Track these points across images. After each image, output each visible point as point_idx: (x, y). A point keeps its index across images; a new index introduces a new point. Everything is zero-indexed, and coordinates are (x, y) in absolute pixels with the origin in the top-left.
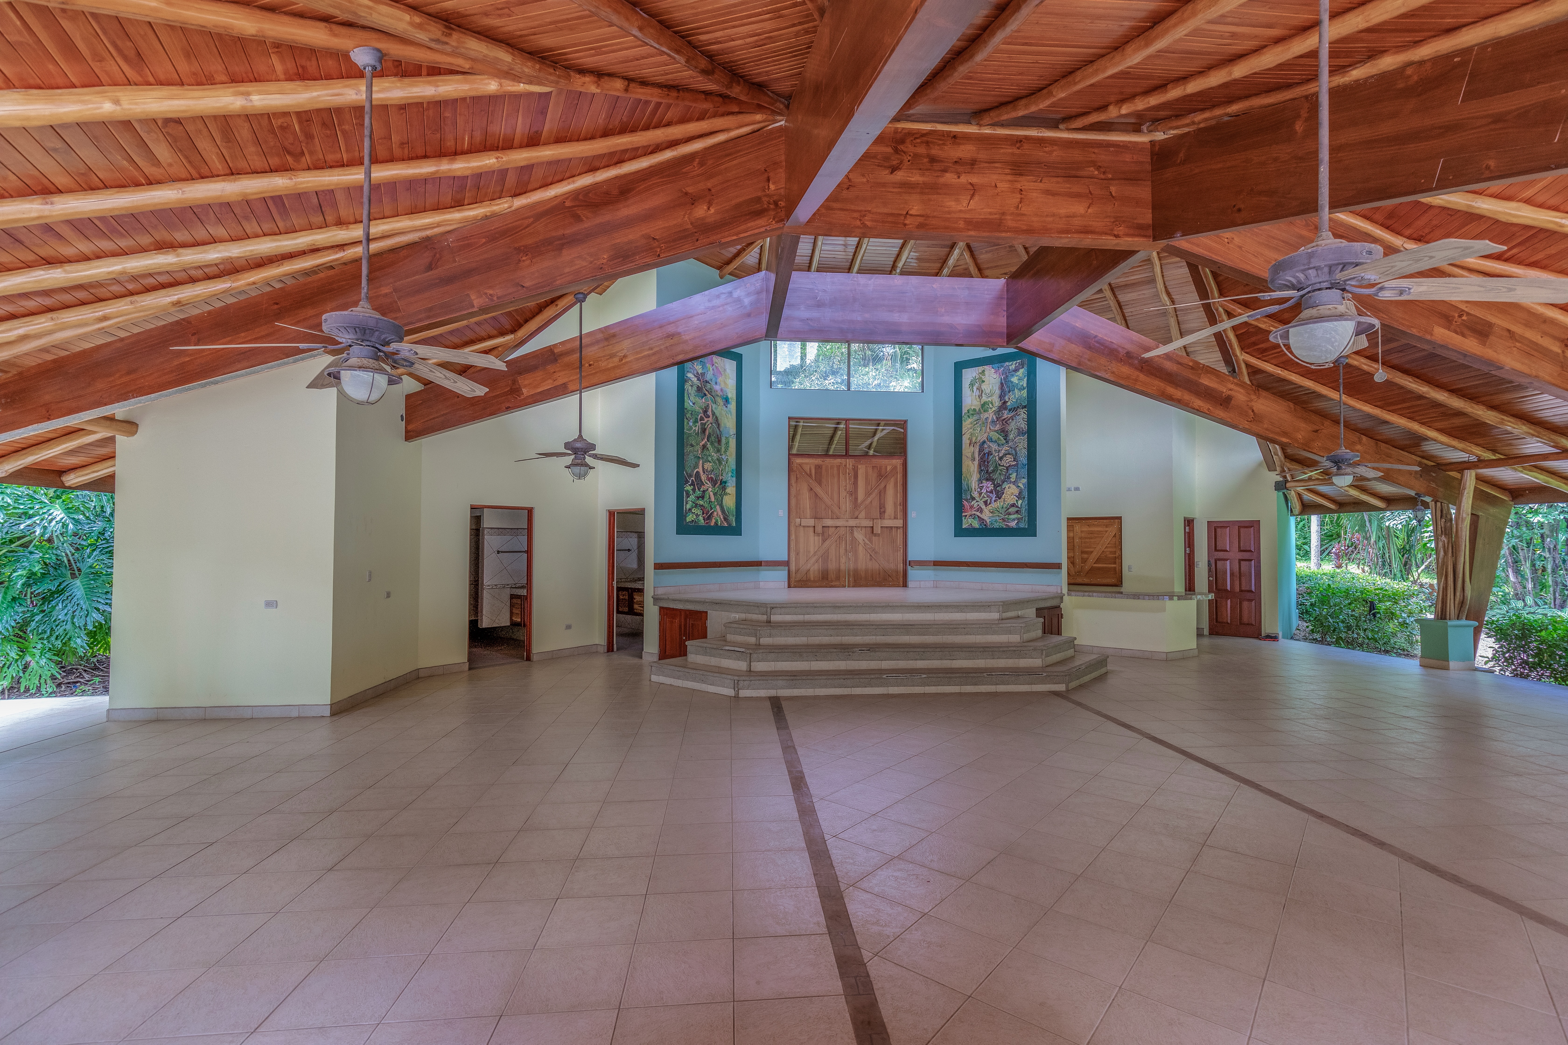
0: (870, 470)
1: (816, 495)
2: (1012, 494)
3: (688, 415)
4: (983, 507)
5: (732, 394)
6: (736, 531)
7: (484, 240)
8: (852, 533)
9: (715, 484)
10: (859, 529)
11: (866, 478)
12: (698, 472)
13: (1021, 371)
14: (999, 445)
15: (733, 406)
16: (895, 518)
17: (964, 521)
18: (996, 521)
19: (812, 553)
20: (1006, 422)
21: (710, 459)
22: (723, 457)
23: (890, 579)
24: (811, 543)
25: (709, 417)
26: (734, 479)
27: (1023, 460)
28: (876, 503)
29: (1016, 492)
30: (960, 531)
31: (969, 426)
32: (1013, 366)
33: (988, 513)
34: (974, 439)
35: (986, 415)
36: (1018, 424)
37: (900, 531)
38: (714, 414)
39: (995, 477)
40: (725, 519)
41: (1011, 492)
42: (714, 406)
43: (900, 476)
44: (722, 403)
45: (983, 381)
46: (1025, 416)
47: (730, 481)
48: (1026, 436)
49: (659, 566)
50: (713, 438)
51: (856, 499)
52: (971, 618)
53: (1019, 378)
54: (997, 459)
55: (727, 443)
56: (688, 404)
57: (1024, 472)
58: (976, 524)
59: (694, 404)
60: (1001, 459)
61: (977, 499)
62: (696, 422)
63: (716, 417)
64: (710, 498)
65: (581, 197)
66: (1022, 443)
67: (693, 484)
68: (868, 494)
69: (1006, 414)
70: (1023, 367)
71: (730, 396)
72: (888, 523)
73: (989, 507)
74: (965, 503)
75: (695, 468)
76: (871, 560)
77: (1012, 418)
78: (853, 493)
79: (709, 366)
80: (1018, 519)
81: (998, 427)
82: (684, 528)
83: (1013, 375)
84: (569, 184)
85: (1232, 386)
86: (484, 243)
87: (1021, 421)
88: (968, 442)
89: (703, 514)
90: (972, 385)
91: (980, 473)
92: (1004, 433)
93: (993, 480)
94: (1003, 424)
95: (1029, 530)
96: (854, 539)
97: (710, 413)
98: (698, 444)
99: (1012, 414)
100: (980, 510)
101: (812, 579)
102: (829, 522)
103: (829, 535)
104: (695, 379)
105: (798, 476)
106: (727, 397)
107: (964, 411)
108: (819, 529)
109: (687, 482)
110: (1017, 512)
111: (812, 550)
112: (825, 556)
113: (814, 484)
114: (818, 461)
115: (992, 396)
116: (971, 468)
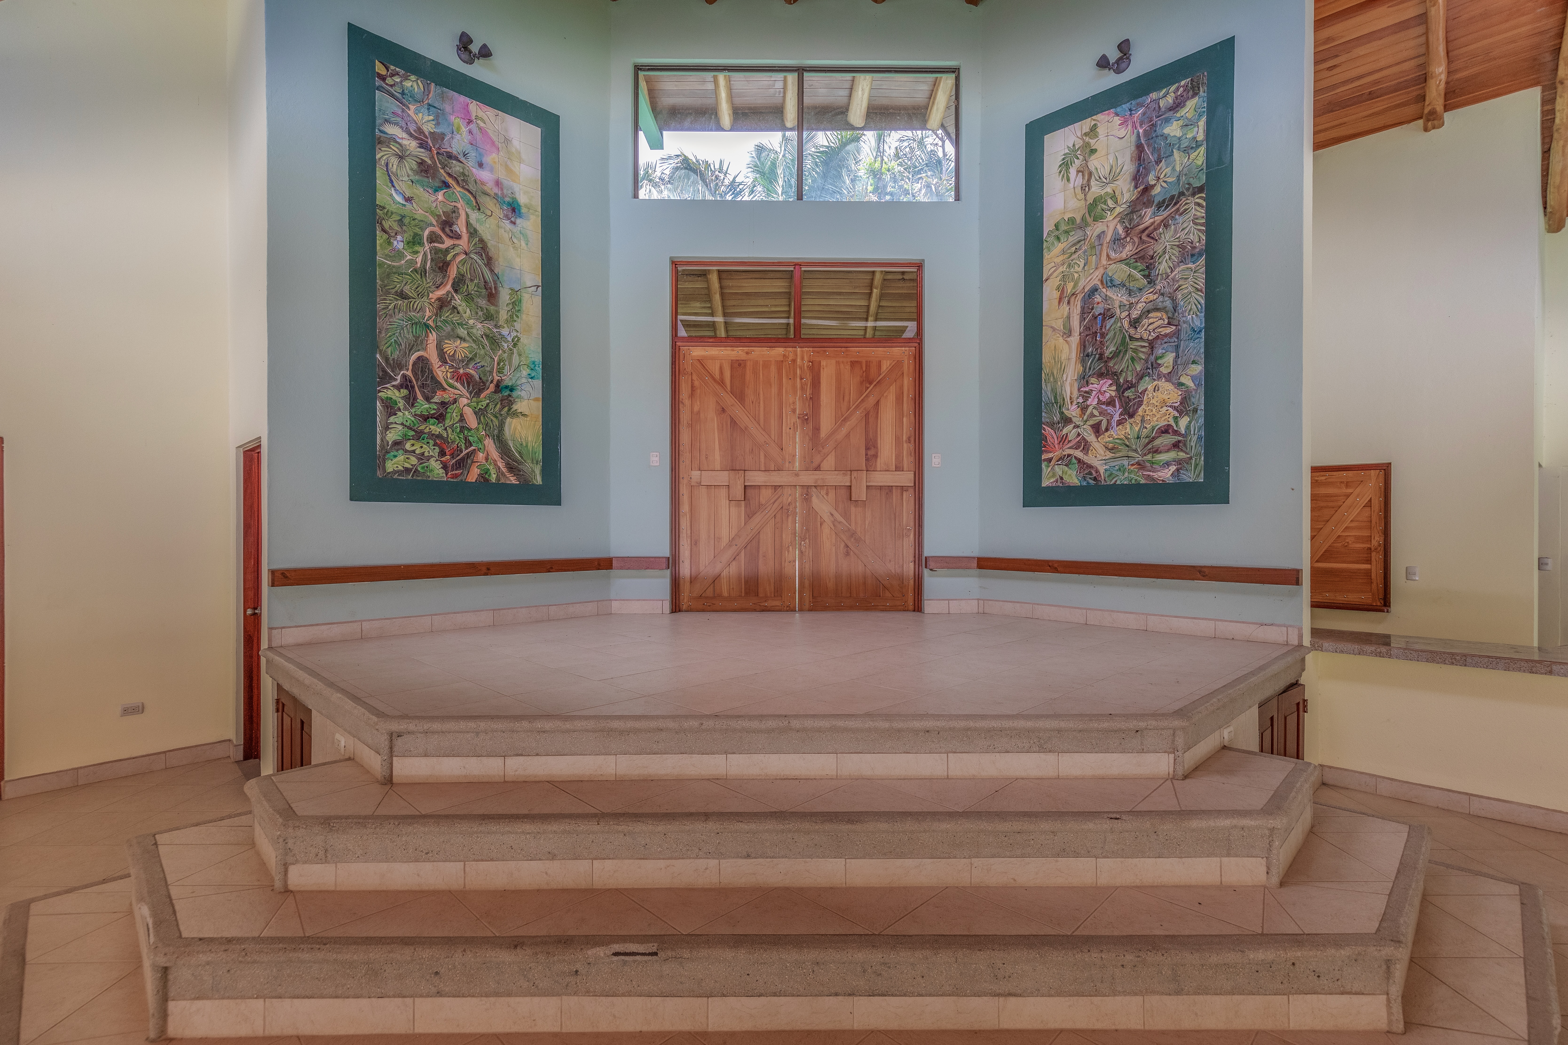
0: (846, 369)
1: (733, 423)
2: (1164, 403)
3: (389, 223)
4: (1091, 438)
5: (529, 198)
6: (544, 494)
8: (807, 499)
9: (480, 391)
10: (823, 492)
11: (838, 388)
12: (422, 361)
13: (1191, 104)
14: (1130, 292)
15: (531, 224)
16: (898, 468)
17: (1046, 470)
18: (1122, 469)
19: (725, 540)
20: (1150, 234)
21: (462, 332)
22: (505, 331)
23: (888, 594)
24: (723, 520)
25: (455, 236)
26: (538, 383)
27: (1194, 317)
28: (858, 440)
29: (1174, 396)
30: (1037, 494)
31: (1059, 260)
32: (1170, 99)
33: (1101, 450)
34: (1070, 286)
35: (1099, 227)
36: (1182, 235)
37: (908, 497)
38: (473, 233)
39: (1117, 368)
40: (511, 469)
41: (1160, 399)
42: (475, 215)
43: (907, 382)
44: (498, 213)
45: (1093, 151)
46: (1201, 213)
47: (527, 387)
48: (1202, 261)
50: (471, 286)
51: (817, 429)
53: (1183, 125)
54: (1126, 324)
55: (516, 305)
56: (389, 197)
57: (1196, 348)
58: (1073, 478)
59: (408, 200)
60: (1135, 323)
61: (1077, 421)
62: (414, 241)
63: (481, 241)
64: (462, 420)
66: (1192, 278)
67: (406, 384)
68: (841, 419)
69: (1149, 217)
70: (1195, 94)
71: (522, 200)
72: (881, 478)
73: (1106, 438)
74: (1048, 431)
75: (411, 349)
76: (847, 554)
77: (1165, 223)
78: (811, 418)
79: (457, 121)
80: (1179, 462)
81: (1128, 250)
82: (377, 486)
83: (1167, 121)
87: (1188, 225)
88: (1056, 294)
89: (441, 454)
90: (1065, 165)
91: (1083, 362)
92: (1145, 260)
93: (1114, 375)
94: (1142, 242)
95: (1209, 488)
96: (811, 515)
97: (460, 228)
98: (421, 295)
99: (1166, 214)
100: (1085, 446)
101: (725, 594)
102: (757, 478)
103: (760, 505)
104: (412, 145)
105: (696, 383)
106: (514, 200)
107: (1048, 227)
108: (739, 492)
109: (386, 378)
110: (1176, 446)
111: (725, 534)
112: (752, 546)
113: (729, 400)
114: (737, 352)
115: (1114, 180)
116: (1063, 350)
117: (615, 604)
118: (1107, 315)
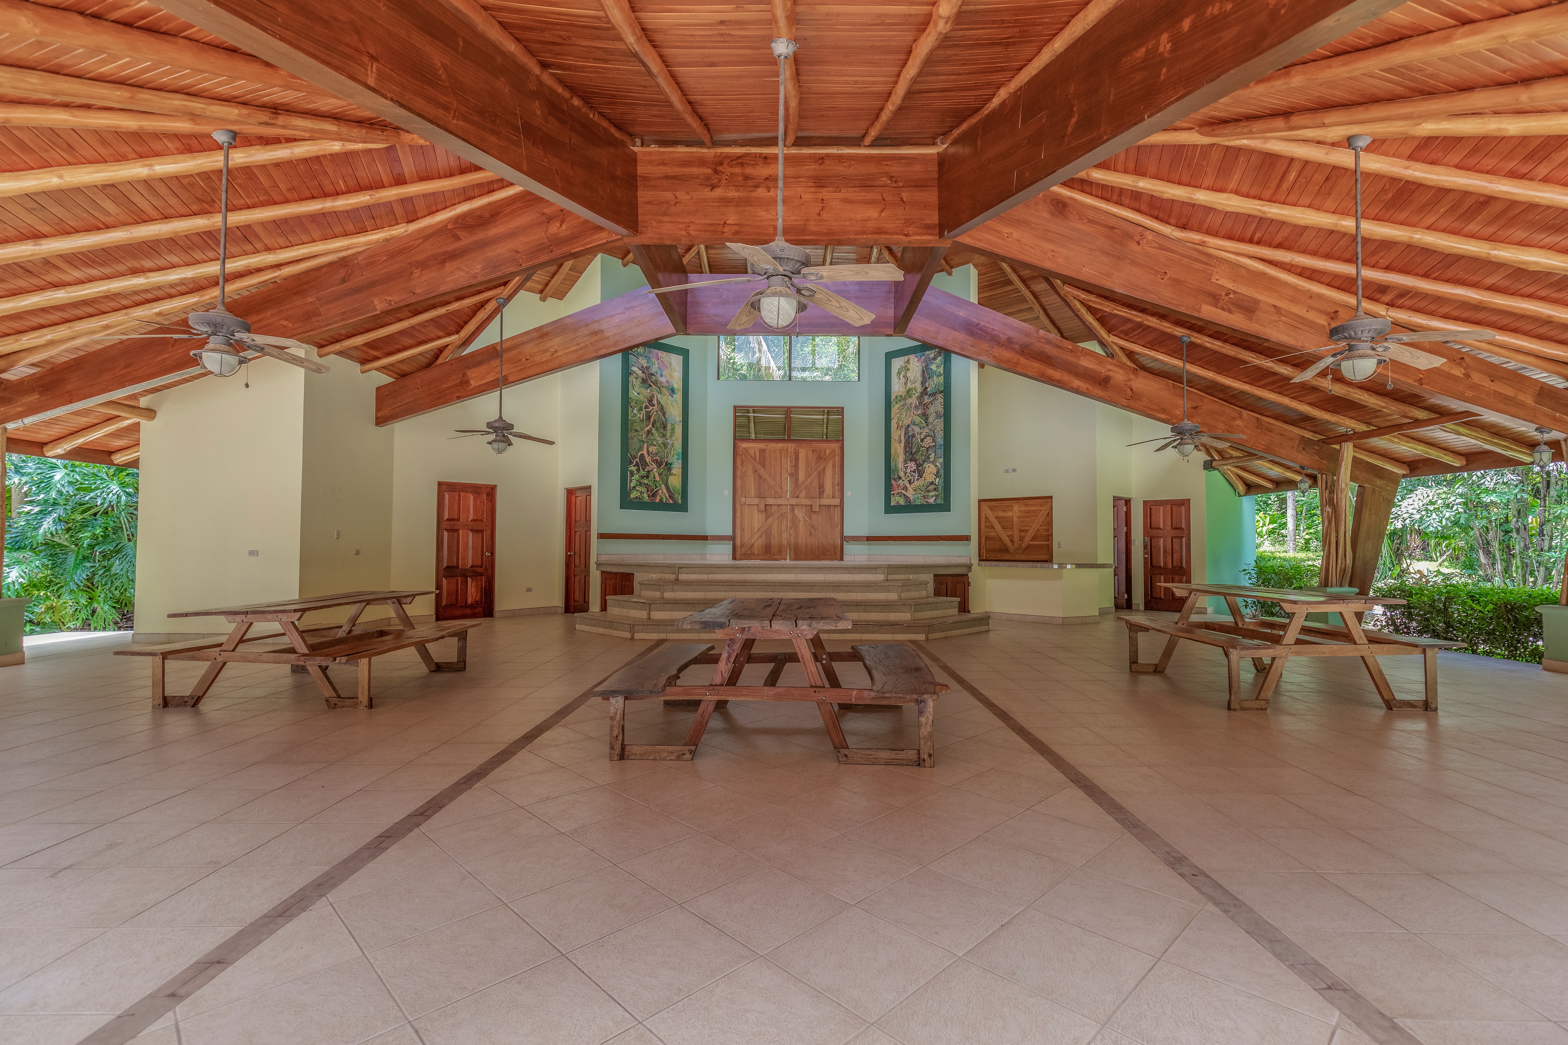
0: (810, 453)
1: (760, 477)
2: (931, 473)
3: (633, 404)
4: (908, 485)
5: (678, 386)
6: (682, 507)
7: (385, 258)
8: (793, 511)
9: (661, 466)
10: (800, 507)
11: (807, 461)
12: (642, 455)
13: (939, 358)
14: (920, 428)
15: (679, 396)
16: (833, 497)
17: (892, 499)
18: (918, 498)
19: (756, 529)
20: (926, 406)
21: (655, 443)
22: (669, 441)
23: (828, 552)
24: (755, 520)
25: (654, 405)
26: (680, 461)
27: (940, 441)
28: (815, 485)
29: (934, 470)
30: (890, 509)
31: (897, 411)
32: (933, 355)
33: (911, 490)
34: (901, 422)
35: (910, 401)
36: (936, 408)
37: (838, 509)
38: (659, 403)
39: (917, 458)
40: (670, 497)
41: (930, 471)
42: (659, 396)
43: (837, 459)
44: (667, 394)
45: (908, 370)
46: (942, 401)
47: (676, 463)
48: (942, 419)
49: (602, 536)
50: (658, 424)
51: (797, 480)
52: (859, 579)
53: (937, 366)
54: (919, 441)
55: (673, 429)
56: (633, 394)
57: (941, 452)
58: (902, 502)
59: (638, 394)
60: (922, 440)
61: (903, 478)
62: (640, 409)
63: (662, 406)
64: (654, 478)
65: (459, 220)
66: (939, 425)
67: (637, 465)
68: (808, 475)
69: (927, 399)
71: (676, 387)
72: (825, 501)
73: (913, 486)
74: (893, 482)
75: (639, 451)
76: (811, 535)
77: (931, 403)
78: (794, 475)
79: (654, 360)
80: (936, 496)
81: (920, 411)
82: (626, 503)
83: (932, 363)
84: (451, 211)
85: (1111, 367)
86: (386, 260)
87: (938, 406)
88: (896, 426)
89: (648, 491)
90: (899, 373)
91: (905, 454)
92: (925, 416)
93: (915, 461)
94: (924, 409)
95: (944, 506)
96: (794, 518)
97: (655, 402)
98: (642, 430)
99: (932, 399)
100: (905, 488)
101: (756, 553)
102: (771, 501)
103: (772, 513)
104: (640, 372)
105: (744, 459)
106: (673, 387)
107: (893, 397)
108: (762, 508)
109: (631, 463)
110: (935, 489)
111: (756, 526)
112: (768, 532)
113: (759, 467)
114: (762, 445)
115: (915, 383)
116: (898, 449)
117: (708, 556)
118: (913, 436)
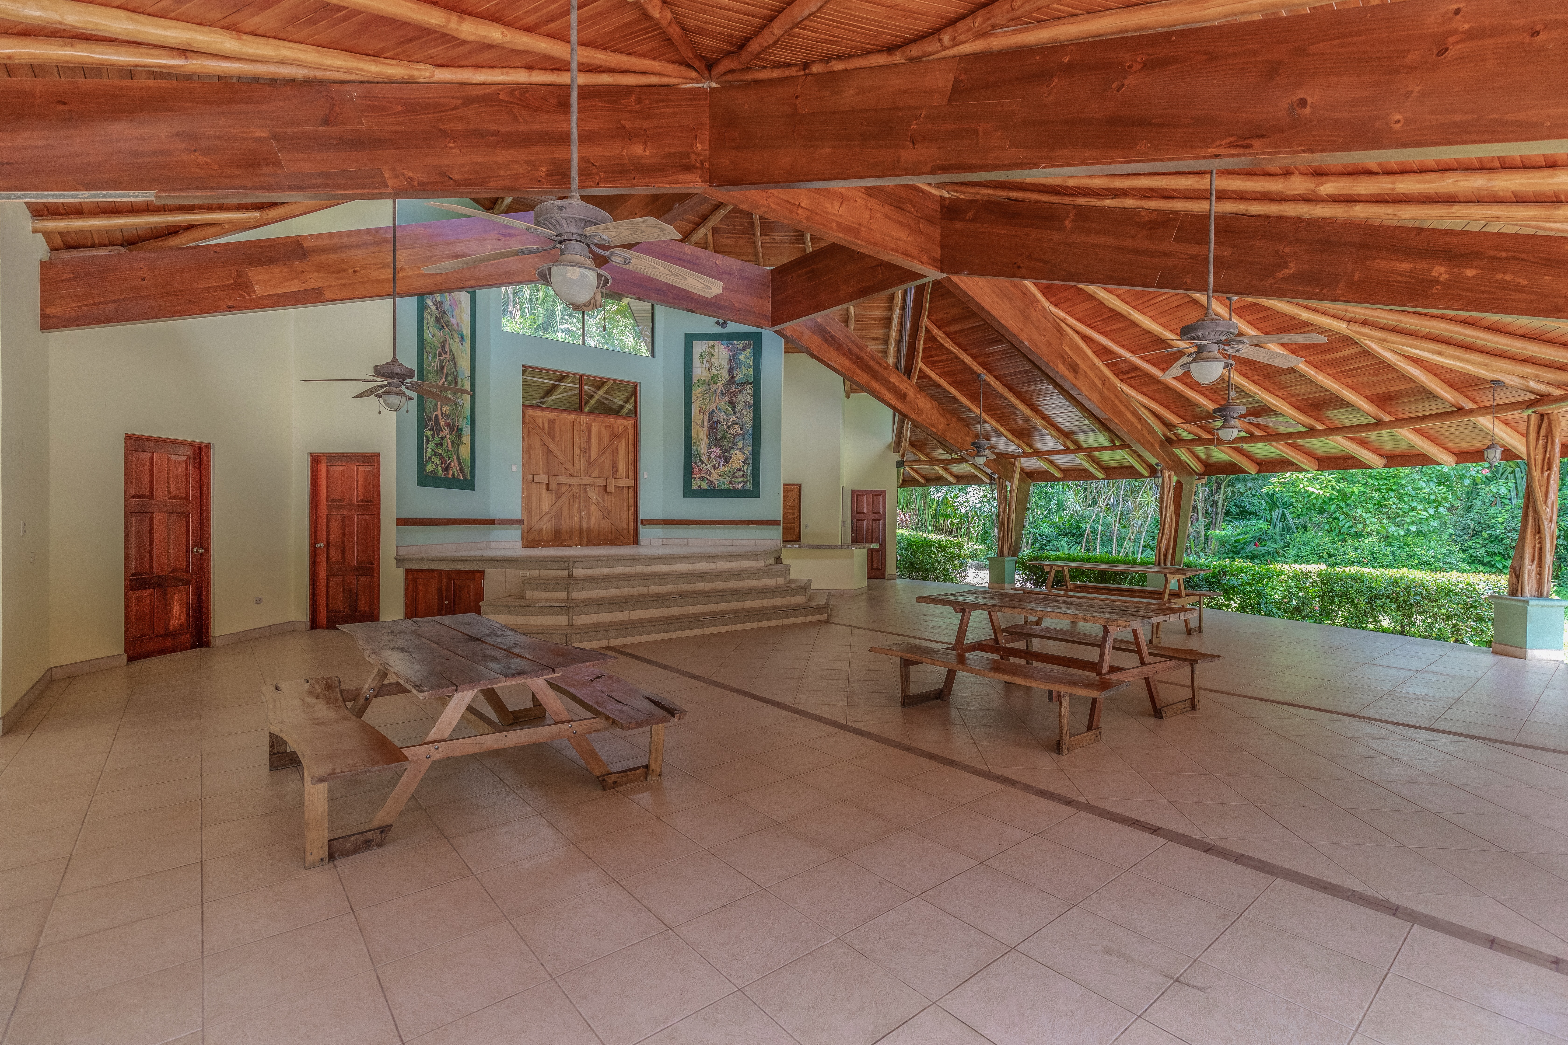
0: (603, 429)
1: (549, 450)
2: (739, 460)
3: (428, 348)
4: (712, 470)
5: (467, 331)
6: (468, 484)
7: (400, 108)
8: (585, 491)
9: (452, 431)
10: (593, 488)
11: (599, 437)
12: (436, 415)
13: (748, 351)
14: (727, 415)
15: (467, 344)
16: (627, 478)
17: (693, 482)
18: (724, 483)
19: (545, 511)
20: (733, 395)
21: (448, 401)
22: (460, 401)
23: (622, 538)
24: (545, 501)
25: (446, 353)
26: (469, 427)
27: (749, 429)
28: (608, 463)
29: (743, 458)
30: (689, 492)
31: (699, 395)
32: (741, 346)
33: (716, 475)
34: (704, 407)
35: (715, 387)
36: (745, 398)
37: (631, 491)
38: (451, 351)
39: (723, 444)
40: (461, 471)
41: (738, 458)
42: (451, 341)
43: (631, 437)
44: (458, 340)
45: (713, 355)
46: (752, 392)
47: (465, 429)
48: (752, 409)
49: (402, 522)
50: (450, 378)
51: (590, 457)
53: (747, 357)
54: (725, 427)
55: (463, 387)
56: (428, 335)
57: (749, 441)
58: (705, 486)
59: (433, 336)
60: (729, 427)
61: (707, 463)
62: (434, 357)
63: (453, 354)
64: (447, 446)
65: (517, 93)
66: (748, 415)
67: (432, 429)
68: (601, 453)
69: (734, 388)
70: (749, 348)
71: (465, 332)
72: (622, 483)
73: (718, 471)
74: (694, 466)
75: (434, 410)
76: (603, 518)
77: (739, 392)
79: (448, 298)
80: (744, 482)
81: (726, 399)
82: (425, 479)
83: (740, 354)
86: (400, 113)
87: (747, 395)
88: (698, 409)
89: (442, 464)
90: (702, 357)
91: (709, 439)
92: (732, 404)
93: (721, 446)
94: (731, 397)
95: (754, 492)
96: (588, 498)
97: (447, 349)
98: (436, 384)
99: (740, 388)
100: (710, 474)
101: (545, 538)
102: (562, 480)
103: (562, 494)
104: (433, 307)
105: (530, 429)
106: (463, 334)
107: (694, 380)
108: (553, 487)
109: (427, 426)
110: (743, 476)
111: (545, 508)
112: (558, 515)
113: (547, 439)
114: (551, 415)
115: (721, 370)
116: (701, 434)
117: (492, 544)
118: (718, 422)
